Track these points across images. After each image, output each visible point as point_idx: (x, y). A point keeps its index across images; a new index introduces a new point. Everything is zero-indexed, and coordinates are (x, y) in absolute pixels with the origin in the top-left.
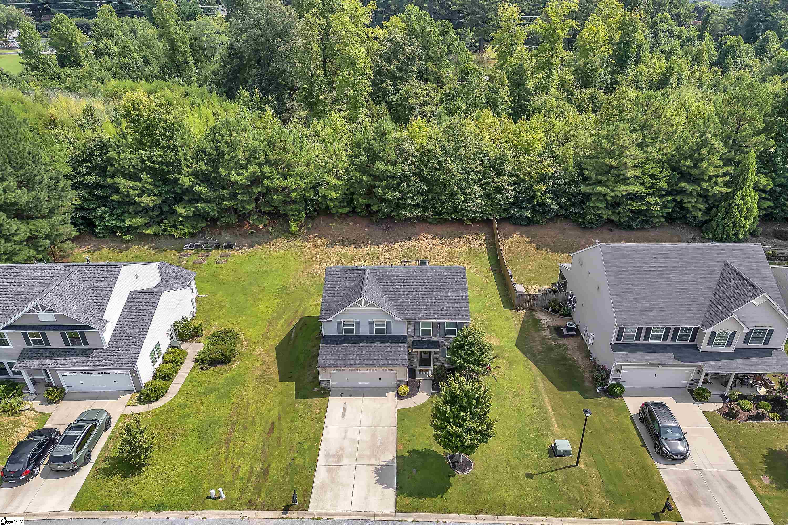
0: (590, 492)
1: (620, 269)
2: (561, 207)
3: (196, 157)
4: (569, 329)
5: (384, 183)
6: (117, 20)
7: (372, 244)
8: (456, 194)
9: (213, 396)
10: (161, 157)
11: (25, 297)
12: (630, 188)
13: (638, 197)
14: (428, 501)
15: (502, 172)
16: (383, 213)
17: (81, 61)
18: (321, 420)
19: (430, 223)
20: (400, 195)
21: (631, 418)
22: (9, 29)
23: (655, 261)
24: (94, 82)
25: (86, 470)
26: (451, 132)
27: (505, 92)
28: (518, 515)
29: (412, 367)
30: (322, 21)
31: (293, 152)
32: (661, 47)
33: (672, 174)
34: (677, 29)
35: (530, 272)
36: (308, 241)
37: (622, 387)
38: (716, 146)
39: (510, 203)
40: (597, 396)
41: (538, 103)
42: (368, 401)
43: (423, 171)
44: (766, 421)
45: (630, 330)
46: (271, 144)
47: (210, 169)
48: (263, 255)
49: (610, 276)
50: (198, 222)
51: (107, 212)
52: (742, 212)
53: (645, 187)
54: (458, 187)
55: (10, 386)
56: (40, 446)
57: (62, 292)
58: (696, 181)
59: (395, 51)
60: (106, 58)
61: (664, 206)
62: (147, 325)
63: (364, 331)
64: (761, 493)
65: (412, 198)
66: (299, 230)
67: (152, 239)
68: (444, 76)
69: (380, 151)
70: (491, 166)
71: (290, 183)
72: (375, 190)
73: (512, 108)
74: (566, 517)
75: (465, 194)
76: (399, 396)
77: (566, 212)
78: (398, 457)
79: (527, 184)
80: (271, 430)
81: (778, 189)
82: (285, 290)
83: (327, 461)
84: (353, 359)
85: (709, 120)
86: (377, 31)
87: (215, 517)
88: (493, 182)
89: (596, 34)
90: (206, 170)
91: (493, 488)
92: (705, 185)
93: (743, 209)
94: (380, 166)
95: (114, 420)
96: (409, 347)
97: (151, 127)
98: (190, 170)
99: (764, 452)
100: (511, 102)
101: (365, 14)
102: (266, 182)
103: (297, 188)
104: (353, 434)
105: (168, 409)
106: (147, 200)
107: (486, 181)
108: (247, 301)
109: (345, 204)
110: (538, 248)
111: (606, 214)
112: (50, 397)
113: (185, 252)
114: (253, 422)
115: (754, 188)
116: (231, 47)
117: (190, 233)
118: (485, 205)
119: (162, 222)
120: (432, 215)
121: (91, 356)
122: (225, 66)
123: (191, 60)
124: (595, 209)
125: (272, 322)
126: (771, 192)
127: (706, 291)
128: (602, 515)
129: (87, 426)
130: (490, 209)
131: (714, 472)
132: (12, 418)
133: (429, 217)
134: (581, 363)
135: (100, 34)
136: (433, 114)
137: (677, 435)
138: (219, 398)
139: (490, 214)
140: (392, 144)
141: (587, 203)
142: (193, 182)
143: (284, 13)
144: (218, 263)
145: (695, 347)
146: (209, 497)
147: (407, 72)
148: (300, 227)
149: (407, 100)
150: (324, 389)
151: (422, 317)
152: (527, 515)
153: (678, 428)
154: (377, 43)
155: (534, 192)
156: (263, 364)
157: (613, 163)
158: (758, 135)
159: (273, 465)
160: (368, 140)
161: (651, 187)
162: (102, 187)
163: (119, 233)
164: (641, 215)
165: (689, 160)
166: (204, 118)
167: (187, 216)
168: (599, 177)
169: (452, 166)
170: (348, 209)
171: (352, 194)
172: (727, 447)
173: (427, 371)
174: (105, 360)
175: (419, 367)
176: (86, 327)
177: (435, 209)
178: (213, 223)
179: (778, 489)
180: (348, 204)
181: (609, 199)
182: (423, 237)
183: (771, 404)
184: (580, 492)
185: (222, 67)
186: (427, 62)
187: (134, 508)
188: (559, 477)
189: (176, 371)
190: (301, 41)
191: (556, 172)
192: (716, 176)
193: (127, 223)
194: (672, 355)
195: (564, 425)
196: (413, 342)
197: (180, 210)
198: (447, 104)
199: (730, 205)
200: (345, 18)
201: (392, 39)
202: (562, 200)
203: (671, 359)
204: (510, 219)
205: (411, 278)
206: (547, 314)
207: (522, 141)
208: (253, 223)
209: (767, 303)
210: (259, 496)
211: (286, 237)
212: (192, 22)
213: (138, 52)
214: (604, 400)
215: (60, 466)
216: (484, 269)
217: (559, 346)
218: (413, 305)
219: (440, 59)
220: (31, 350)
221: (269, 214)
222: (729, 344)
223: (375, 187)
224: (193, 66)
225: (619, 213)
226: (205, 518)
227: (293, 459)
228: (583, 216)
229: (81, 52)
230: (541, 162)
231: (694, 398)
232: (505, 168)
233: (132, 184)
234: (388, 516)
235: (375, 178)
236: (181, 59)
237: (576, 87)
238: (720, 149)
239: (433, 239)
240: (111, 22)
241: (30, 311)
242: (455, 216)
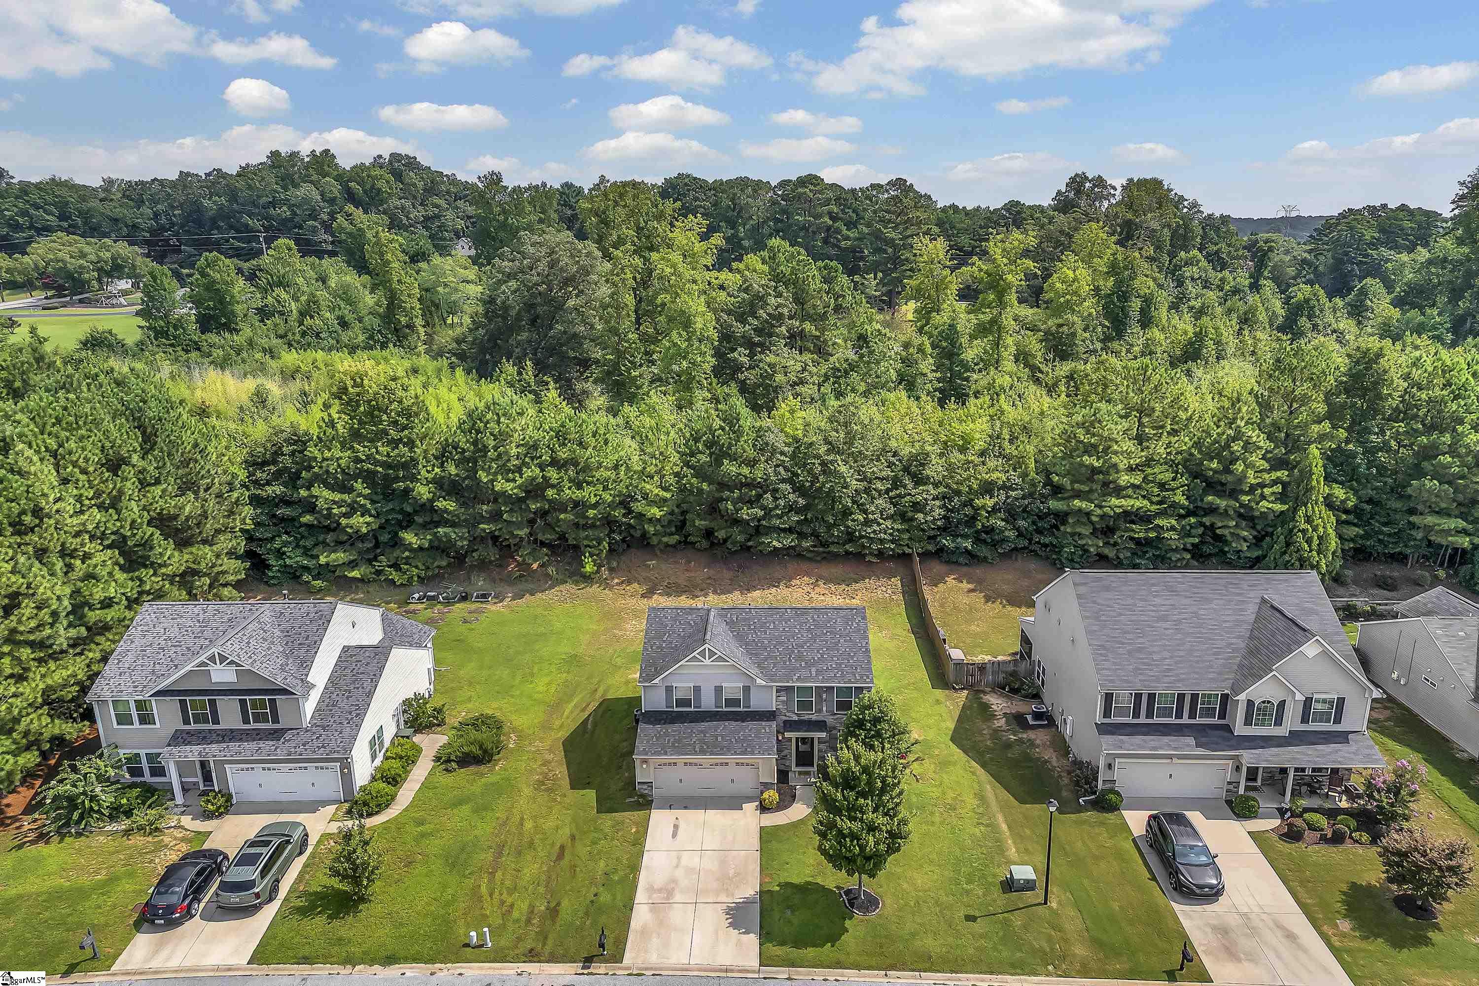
0: (1066, 941)
1: (1103, 608)
2: (1020, 535)
3: (442, 457)
4: (1038, 716)
5: (737, 494)
6: (296, 260)
7: (715, 592)
8: (852, 513)
9: (466, 809)
10: (388, 455)
11: (189, 649)
12: (1127, 503)
13: (1144, 518)
14: (810, 952)
15: (922, 478)
16: (734, 543)
17: (237, 324)
18: (638, 842)
19: (810, 560)
20: (761, 513)
21: (1134, 840)
22: (112, 277)
23: (1155, 596)
24: (258, 356)
25: (270, 911)
26: (842, 419)
27: (926, 365)
28: (952, 972)
29: (782, 768)
30: (638, 261)
31: (595, 447)
32: (1191, 304)
33: (1192, 481)
34: (1215, 276)
35: (976, 635)
36: (611, 588)
37: (1118, 794)
38: (1254, 439)
39: (939, 528)
40: (1079, 809)
41: (984, 383)
42: (713, 816)
43: (797, 475)
44: (1348, 845)
45: (1124, 699)
46: (561, 436)
47: (463, 474)
48: (539, 611)
49: (1087, 618)
50: (435, 559)
51: (290, 543)
52: (1311, 542)
53: (1152, 503)
54: (854, 502)
55: (147, 791)
56: (199, 874)
57: (251, 637)
58: (1234, 494)
59: (752, 305)
60: (277, 319)
61: (1185, 533)
62: (370, 694)
63: (708, 702)
64: (1337, 944)
65: (780, 517)
66: (598, 572)
67: (357, 587)
68: (830, 343)
69: (730, 446)
70: (906, 469)
71: (587, 494)
72: (722, 506)
73: (940, 390)
74: (1029, 974)
75: (865, 512)
76: (764, 808)
77: (1030, 543)
78: (761, 893)
79: (963, 498)
80: (561, 856)
81: (1368, 507)
82: (574, 660)
83: (650, 898)
84: (689, 745)
85: (1239, 400)
86: (725, 276)
87: (477, 972)
88: (910, 494)
89: (1073, 281)
90: (457, 475)
91: (913, 935)
92: (1245, 498)
93: (1312, 537)
94: (730, 468)
95: (313, 840)
96: (778, 732)
97: (375, 411)
98: (430, 476)
99: (1344, 887)
100: (939, 380)
101: (706, 252)
102: (550, 493)
103: (597, 502)
104: (690, 860)
105: (397, 824)
106: (360, 522)
107: (898, 492)
108: (514, 677)
109: (673, 529)
110: (988, 599)
111: (1095, 545)
112: (210, 807)
113: (412, 607)
114: (531, 844)
115: (1327, 505)
116: (489, 301)
117: (419, 577)
118: (898, 530)
119: (375, 559)
120: (815, 546)
121: (282, 740)
122: (477, 329)
123: (419, 322)
124: (1076, 538)
125: (555, 707)
126: (1356, 511)
127: (1234, 641)
128: (1085, 972)
129: (276, 841)
130: (906, 536)
131: (1264, 916)
132: (150, 839)
133: (807, 550)
134: (1055, 764)
135: (269, 283)
136: (812, 399)
137: (1203, 859)
138: (476, 811)
139: (907, 545)
140: (748, 437)
141: (1062, 528)
142: (434, 494)
143: (580, 251)
144: (465, 621)
145: (1228, 729)
146: (467, 945)
147: (770, 335)
148: (600, 566)
149: (771, 377)
150: (642, 796)
151: (799, 679)
152: (966, 972)
153: (1205, 850)
154: (723, 294)
155: (976, 509)
156: (543, 765)
157: (1096, 464)
158: (1320, 423)
159: (565, 903)
160: (711, 430)
161: (1160, 503)
162: (288, 503)
163: (306, 577)
164: (1152, 547)
165: (1216, 461)
166: (445, 406)
167: (421, 548)
168: (1076, 486)
169: (843, 469)
170: (677, 537)
171: (684, 513)
172: (1285, 882)
173: (808, 773)
174: (304, 745)
175: (794, 768)
176: (284, 692)
177: (817, 537)
178: (460, 559)
179: (1365, 938)
180: (677, 530)
181: (1094, 519)
182: (798, 582)
183: (1358, 821)
184: (1050, 939)
185: (471, 330)
186: (802, 321)
187: (350, 961)
188: (1017, 920)
189: (407, 772)
190: (605, 291)
191: (1008, 479)
192: (1262, 486)
193: (323, 560)
194: (1191, 741)
195: (1026, 850)
196: (785, 722)
197: (409, 537)
198: (834, 383)
199: (1291, 531)
200: (676, 257)
201: (747, 287)
202: (1021, 523)
203: (1188, 745)
204: (940, 553)
205: (780, 622)
206: (1002, 695)
207: (953, 434)
208: (524, 560)
209: (1325, 653)
210: (544, 944)
211: (576, 583)
212: (423, 265)
213: (332, 310)
214: (1090, 815)
215: (234, 898)
216: (899, 631)
217: (1020, 741)
218: (785, 663)
219: (824, 317)
220: (188, 732)
221: (549, 546)
222: (1279, 722)
223: (722, 499)
224: (422, 330)
225: (1115, 544)
226: (460, 974)
227: (595, 895)
228: (1056, 549)
229: (239, 309)
230: (984, 463)
231: (1234, 813)
232: (928, 472)
233: (337, 497)
234: (748, 971)
235: (723, 486)
236: (403, 320)
237: (1046, 360)
238: (1261, 444)
239: (815, 584)
240: (289, 265)
241: (203, 664)
242: (849, 548)
